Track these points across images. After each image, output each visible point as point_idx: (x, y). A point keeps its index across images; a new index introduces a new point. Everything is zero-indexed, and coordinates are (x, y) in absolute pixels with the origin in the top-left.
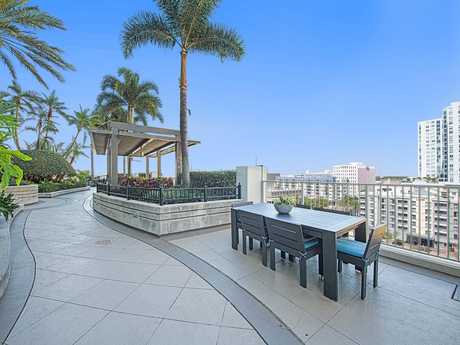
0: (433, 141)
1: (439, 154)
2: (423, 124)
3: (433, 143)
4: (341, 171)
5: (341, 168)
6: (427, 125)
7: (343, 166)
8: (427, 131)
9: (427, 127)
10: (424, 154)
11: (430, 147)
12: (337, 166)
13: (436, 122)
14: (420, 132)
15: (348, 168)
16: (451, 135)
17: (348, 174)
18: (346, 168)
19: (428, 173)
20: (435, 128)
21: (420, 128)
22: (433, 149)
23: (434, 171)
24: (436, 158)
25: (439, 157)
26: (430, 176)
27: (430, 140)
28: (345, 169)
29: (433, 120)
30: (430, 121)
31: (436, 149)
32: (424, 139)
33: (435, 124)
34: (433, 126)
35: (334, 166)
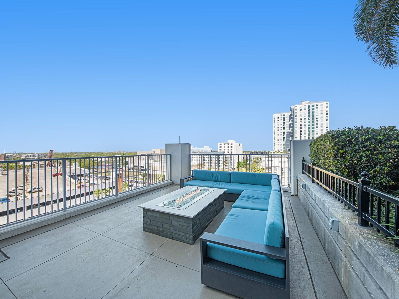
0: (281, 128)
1: (284, 136)
2: (276, 116)
3: (281, 129)
4: (224, 147)
5: (224, 145)
6: (278, 117)
7: (225, 143)
8: (278, 120)
9: (278, 118)
10: (276, 136)
11: (280, 131)
12: (221, 143)
13: (282, 115)
14: (274, 121)
15: (229, 144)
16: (296, 124)
17: (229, 150)
18: (228, 144)
19: (279, 149)
20: (282, 119)
21: (274, 118)
22: (281, 132)
23: (281, 147)
24: (283, 139)
25: (284, 138)
26: (280, 151)
27: (280, 127)
28: (227, 146)
29: (281, 114)
30: (280, 114)
31: (282, 133)
32: (276, 126)
33: (282, 116)
34: (281, 118)
35: (219, 143)
